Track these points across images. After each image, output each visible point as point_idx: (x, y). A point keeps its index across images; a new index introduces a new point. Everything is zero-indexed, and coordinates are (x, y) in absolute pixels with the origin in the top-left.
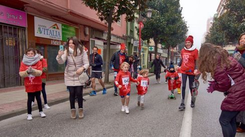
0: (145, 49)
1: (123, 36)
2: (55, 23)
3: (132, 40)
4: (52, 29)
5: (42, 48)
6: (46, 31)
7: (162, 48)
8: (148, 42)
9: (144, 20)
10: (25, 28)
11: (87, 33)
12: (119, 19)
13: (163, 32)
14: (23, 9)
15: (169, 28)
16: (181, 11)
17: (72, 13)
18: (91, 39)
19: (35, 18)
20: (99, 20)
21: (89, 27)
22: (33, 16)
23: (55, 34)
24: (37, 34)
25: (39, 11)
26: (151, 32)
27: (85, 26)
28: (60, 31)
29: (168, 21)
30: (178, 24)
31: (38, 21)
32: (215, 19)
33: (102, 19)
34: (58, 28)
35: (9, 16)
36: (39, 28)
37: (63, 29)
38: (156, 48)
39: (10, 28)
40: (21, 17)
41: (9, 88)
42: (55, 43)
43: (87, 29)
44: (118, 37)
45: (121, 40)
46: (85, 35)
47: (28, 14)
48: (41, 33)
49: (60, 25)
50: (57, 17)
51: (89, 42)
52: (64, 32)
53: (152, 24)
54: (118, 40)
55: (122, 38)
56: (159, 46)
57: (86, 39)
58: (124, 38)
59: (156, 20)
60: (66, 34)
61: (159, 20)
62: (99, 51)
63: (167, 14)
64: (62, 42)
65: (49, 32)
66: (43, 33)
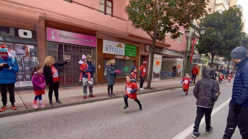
1: (183, 51)
2: (119, 43)
4: (116, 48)
10: (96, 48)
11: (147, 49)
13: (219, 46)
14: (95, 35)
15: (226, 44)
16: (241, 27)
17: (131, 35)
18: (150, 54)
19: (104, 40)
21: (149, 45)
22: (102, 40)
23: (119, 51)
24: (104, 51)
25: (108, 36)
26: (208, 46)
27: (146, 44)
28: (123, 49)
29: (225, 36)
31: (106, 43)
34: (121, 47)
35: (84, 40)
36: (106, 48)
37: (125, 48)
39: (88, 49)
40: (92, 41)
43: (147, 47)
44: (177, 52)
45: (179, 54)
46: (146, 51)
47: (98, 39)
48: (107, 50)
49: (123, 45)
50: (122, 39)
51: (148, 56)
53: (209, 40)
54: (177, 54)
55: (181, 53)
57: (146, 54)
60: (128, 51)
61: (216, 36)
62: (158, 63)
63: (225, 30)
64: (125, 56)
65: (114, 50)
66: (109, 50)
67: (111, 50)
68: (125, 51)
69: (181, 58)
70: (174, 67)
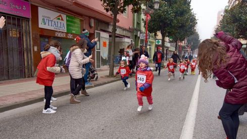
0: (152, 42)
1: (130, 28)
2: (59, 14)
3: (139, 33)
4: (56, 20)
5: (47, 40)
6: (50, 23)
7: (170, 42)
8: (156, 35)
9: (152, 11)
10: (29, 19)
11: (93, 25)
12: (125, 10)
13: (170, 24)
15: (178, 20)
16: (190, 3)
18: (96, 31)
19: (39, 8)
20: (105, 11)
21: (94, 18)
22: (37, 7)
23: (59, 25)
24: (41, 25)
25: (43, 1)
26: (158, 24)
27: (90, 17)
28: (65, 22)
29: (176, 13)
30: (187, 16)
31: (42, 12)
32: (226, 11)
33: (107, 10)
34: (62, 20)
35: (13, 6)
36: (43, 19)
37: (67, 21)
38: (163, 41)
39: (14, 19)
41: (13, 80)
42: (59, 35)
43: (92, 21)
44: (124, 30)
45: (127, 32)
46: (91, 27)
47: (31, 5)
48: (45, 24)
49: (64, 17)
50: (61, 7)
51: (94, 34)
52: (69, 23)
53: (160, 16)
54: (124, 33)
55: (128, 31)
56: (167, 39)
57: (92, 32)
58: (131, 30)
59: (163, 12)
60: (70, 25)
61: (167, 12)
62: (105, 44)
63: (175, 5)
64: (67, 33)
65: (53, 23)
66: (47, 24)
67: (50, 24)
68: (68, 25)
69: (129, 37)
70: (121, 50)
